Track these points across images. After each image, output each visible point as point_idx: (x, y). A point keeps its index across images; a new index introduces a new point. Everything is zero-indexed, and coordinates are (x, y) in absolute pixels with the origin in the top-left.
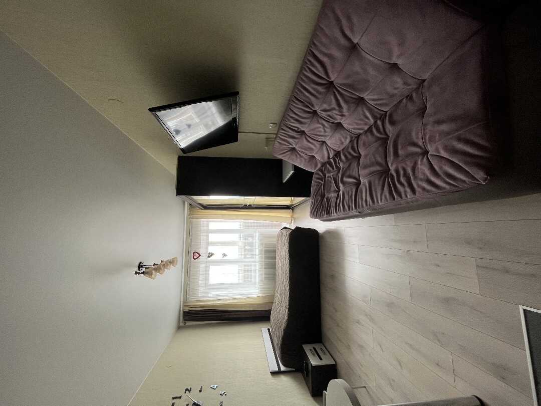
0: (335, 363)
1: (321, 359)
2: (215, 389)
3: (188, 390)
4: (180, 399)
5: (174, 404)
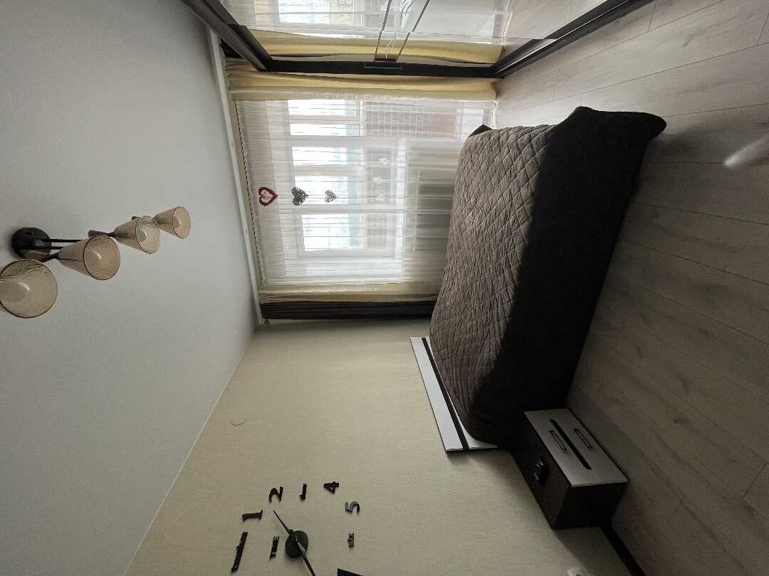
0: (624, 480)
1: (587, 467)
2: (333, 492)
3: (277, 493)
4: (260, 518)
5: (245, 535)
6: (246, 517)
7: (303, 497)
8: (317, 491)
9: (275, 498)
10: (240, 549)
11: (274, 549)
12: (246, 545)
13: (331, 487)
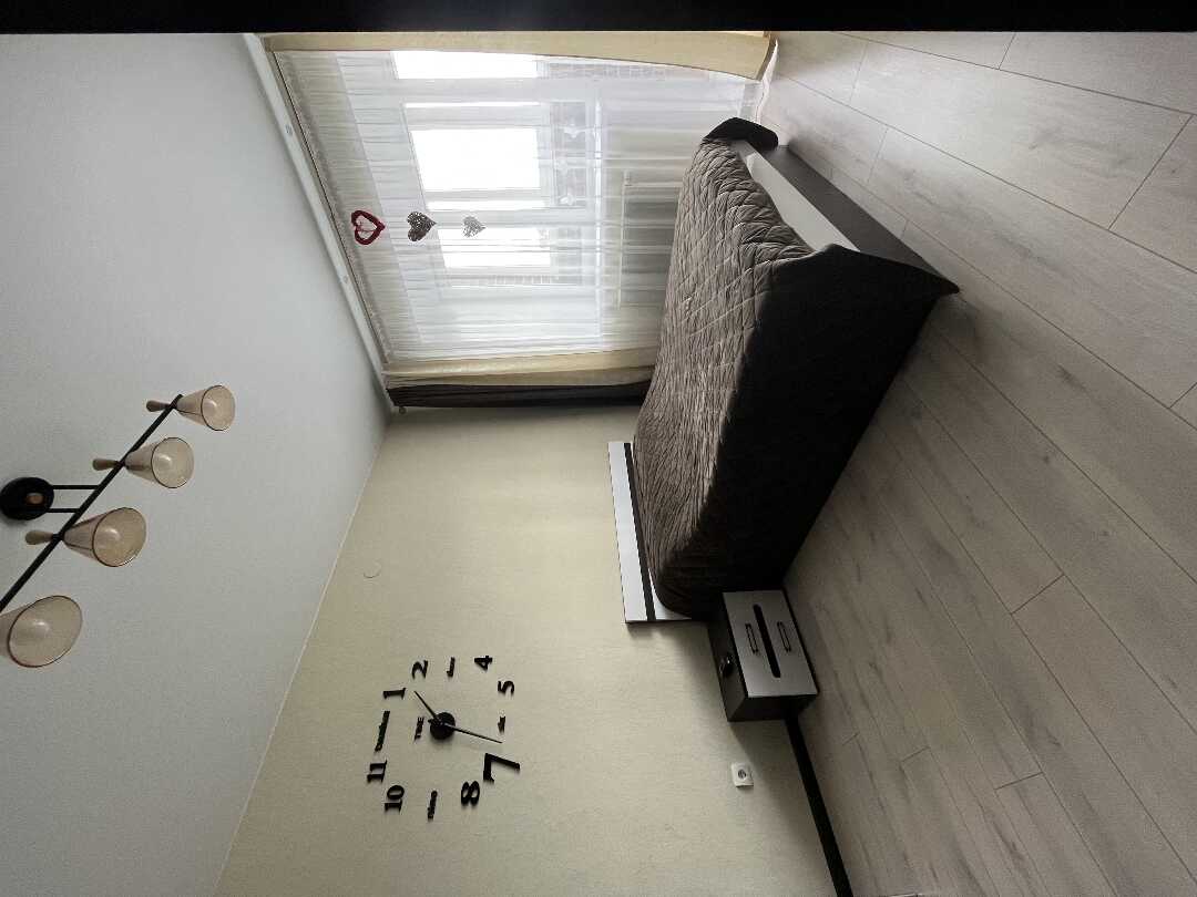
0: (815, 691)
1: (776, 673)
2: (485, 668)
3: (420, 668)
4: (402, 696)
5: (387, 714)
6: (387, 694)
7: (450, 673)
8: (467, 668)
9: (418, 673)
10: (383, 728)
11: (419, 730)
12: (388, 725)
13: (484, 662)
